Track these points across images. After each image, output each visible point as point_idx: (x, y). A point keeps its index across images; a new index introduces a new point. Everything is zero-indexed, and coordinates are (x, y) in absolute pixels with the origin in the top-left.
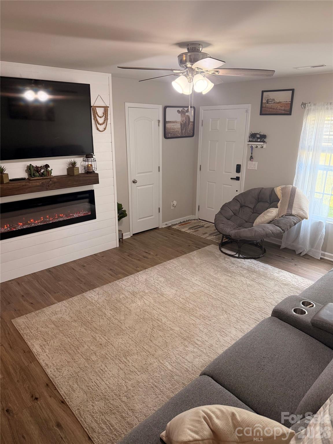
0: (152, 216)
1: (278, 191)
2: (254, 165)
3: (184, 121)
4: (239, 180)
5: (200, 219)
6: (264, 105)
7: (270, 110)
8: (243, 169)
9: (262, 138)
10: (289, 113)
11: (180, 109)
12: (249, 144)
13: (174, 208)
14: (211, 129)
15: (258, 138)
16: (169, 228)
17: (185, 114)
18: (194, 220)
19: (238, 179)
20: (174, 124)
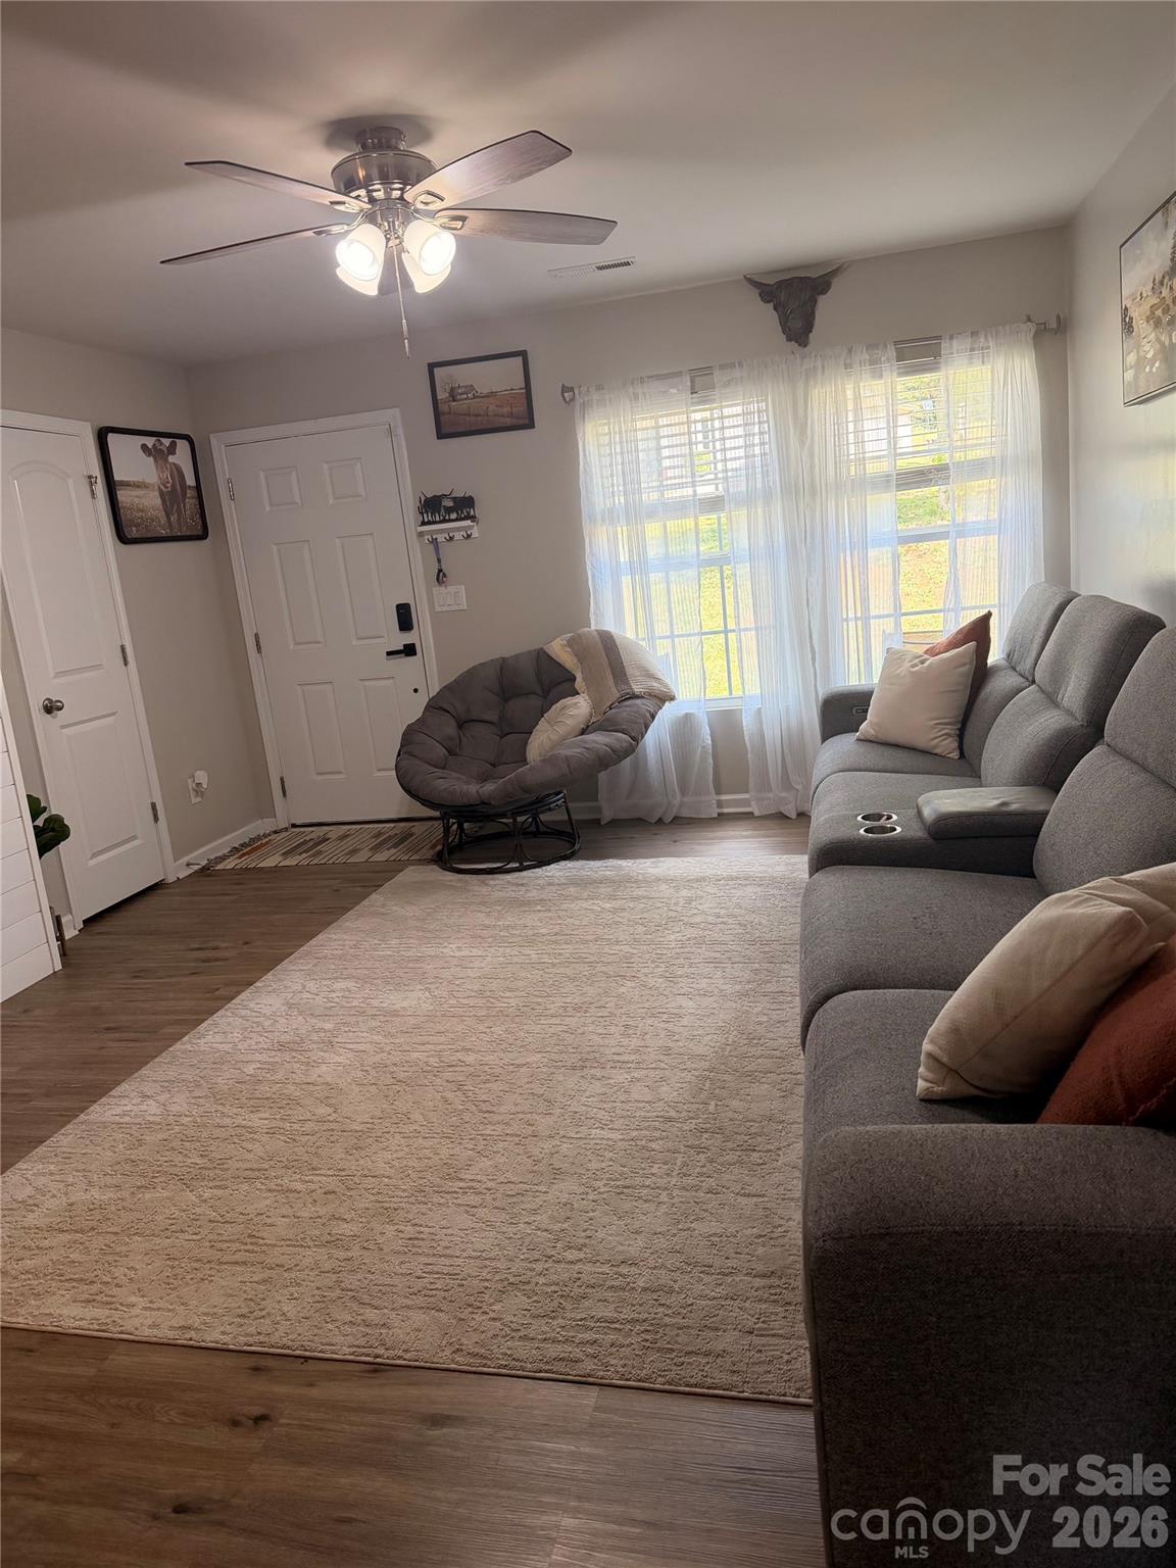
0: (134, 838)
1: (559, 650)
2: (454, 596)
3: (168, 482)
4: (415, 654)
5: (298, 823)
6: (443, 408)
7: (468, 418)
8: (422, 616)
9: (464, 506)
10: (527, 422)
11: (150, 441)
12: (421, 534)
13: (199, 799)
14: (271, 505)
15: (449, 510)
16: (205, 871)
17: (166, 460)
18: (276, 832)
19: (409, 650)
20: (139, 492)
